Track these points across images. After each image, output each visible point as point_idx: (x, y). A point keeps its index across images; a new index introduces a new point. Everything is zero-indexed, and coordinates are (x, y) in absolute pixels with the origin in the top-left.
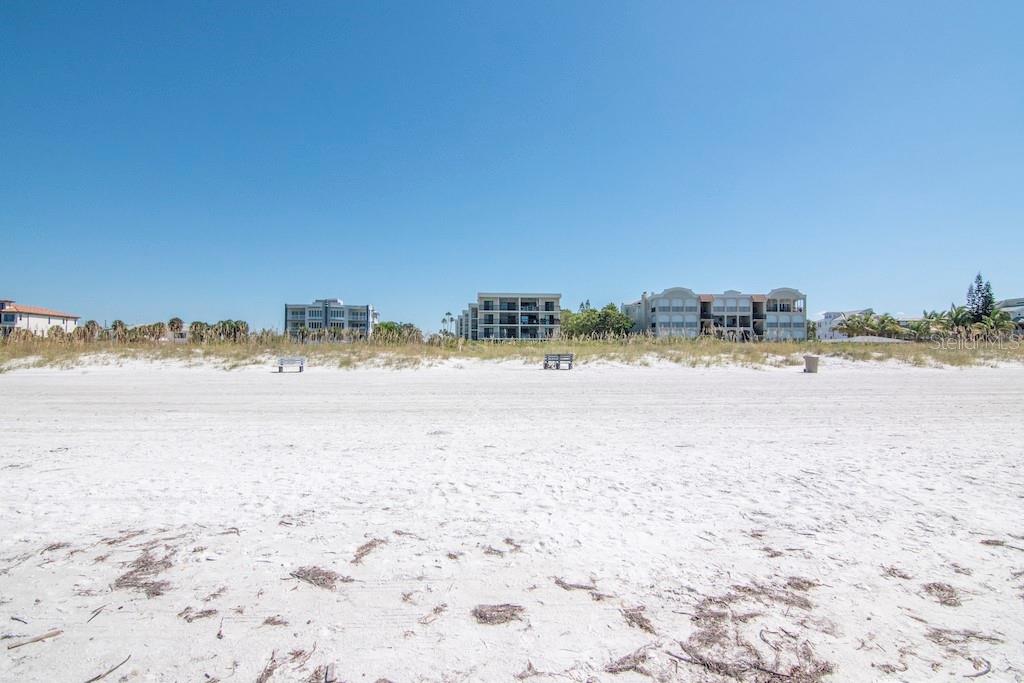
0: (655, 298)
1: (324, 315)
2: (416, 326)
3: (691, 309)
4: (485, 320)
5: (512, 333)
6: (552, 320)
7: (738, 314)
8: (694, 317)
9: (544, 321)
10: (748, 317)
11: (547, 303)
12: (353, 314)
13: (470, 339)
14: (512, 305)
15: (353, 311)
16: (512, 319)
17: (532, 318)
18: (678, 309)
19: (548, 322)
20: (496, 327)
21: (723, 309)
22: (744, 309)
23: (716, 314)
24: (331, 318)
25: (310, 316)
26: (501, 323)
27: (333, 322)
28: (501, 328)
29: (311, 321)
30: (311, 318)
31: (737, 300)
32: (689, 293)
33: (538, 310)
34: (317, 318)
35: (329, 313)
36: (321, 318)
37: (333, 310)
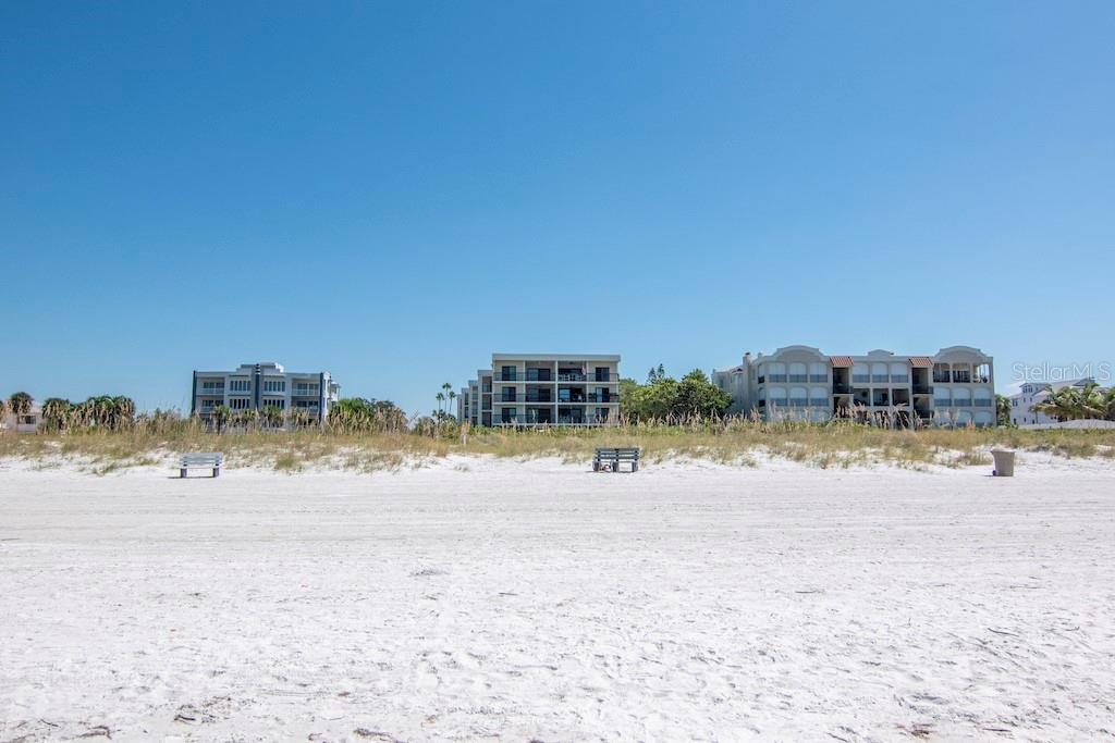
0: (764, 362)
1: (254, 388)
2: (397, 405)
3: (818, 379)
4: (504, 395)
5: (544, 416)
6: (606, 395)
7: (891, 386)
8: (823, 391)
9: (593, 397)
10: (907, 390)
11: (598, 370)
12: (300, 386)
13: (480, 426)
14: (544, 372)
15: (299, 383)
16: (545, 394)
17: (576, 392)
18: (797, 379)
19: (600, 399)
20: (521, 406)
21: (866, 378)
22: (898, 378)
23: (857, 385)
24: (265, 393)
25: (232, 389)
26: (527, 400)
27: (267, 399)
28: (528, 408)
29: (233, 398)
30: (234, 392)
31: (888, 365)
32: (816, 354)
33: (585, 380)
34: (242, 392)
35: (262, 385)
36: (249, 393)
37: (268, 380)
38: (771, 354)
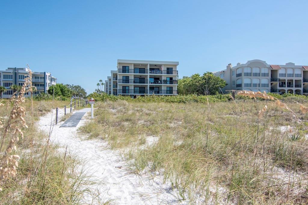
0: (240, 66)
1: (14, 77)
2: (82, 87)
3: (264, 75)
4: (123, 80)
5: (142, 91)
6: (171, 80)
7: (294, 79)
8: (266, 80)
9: (165, 82)
10: (301, 80)
11: (168, 69)
12: (36, 78)
13: (112, 95)
14: (142, 70)
15: (35, 76)
16: (142, 80)
17: (157, 79)
18: (256, 75)
19: (168, 82)
20: (131, 86)
21: (284, 75)
22: (297, 75)
23: (282, 78)
24: (19, 80)
25: (4, 78)
26: (134, 83)
27: (21, 82)
28: (135, 87)
29: (5, 82)
30: (5, 80)
31: (293, 69)
32: (264, 64)
33: (162, 73)
34: (9, 80)
35: (18, 77)
36: (12, 80)
37: (21, 74)
38: (245, 63)
